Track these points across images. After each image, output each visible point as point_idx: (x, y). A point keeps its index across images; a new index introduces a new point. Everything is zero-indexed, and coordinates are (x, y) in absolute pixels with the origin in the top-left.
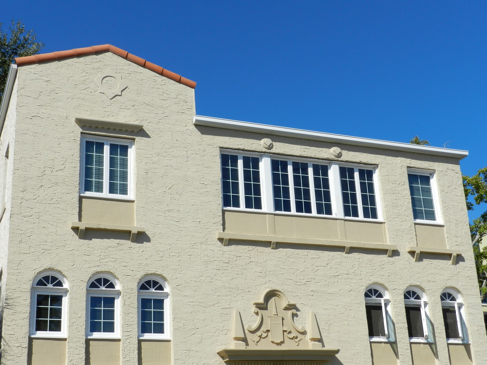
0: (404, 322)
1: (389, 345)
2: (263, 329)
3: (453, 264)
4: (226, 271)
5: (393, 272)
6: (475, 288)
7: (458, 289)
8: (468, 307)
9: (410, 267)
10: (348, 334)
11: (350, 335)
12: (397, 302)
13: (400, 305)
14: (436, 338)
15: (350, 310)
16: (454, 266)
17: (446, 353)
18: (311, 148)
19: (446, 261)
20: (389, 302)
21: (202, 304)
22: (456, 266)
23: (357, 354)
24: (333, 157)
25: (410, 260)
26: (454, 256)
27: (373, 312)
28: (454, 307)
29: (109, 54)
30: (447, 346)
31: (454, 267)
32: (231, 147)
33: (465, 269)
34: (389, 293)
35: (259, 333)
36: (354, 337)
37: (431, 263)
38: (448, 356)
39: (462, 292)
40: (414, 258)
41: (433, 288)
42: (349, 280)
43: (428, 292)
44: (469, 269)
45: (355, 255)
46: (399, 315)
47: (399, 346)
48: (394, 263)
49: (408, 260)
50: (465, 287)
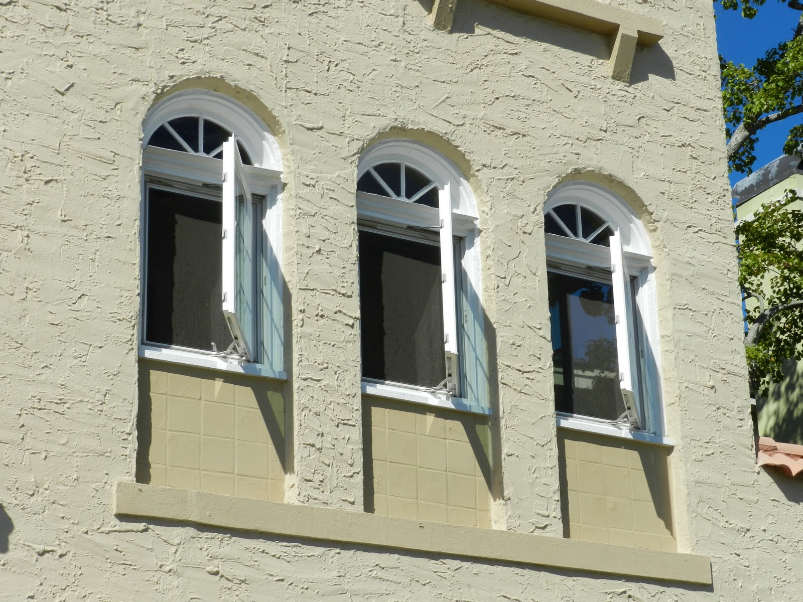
0: (343, 291)
1: (246, 394)
3: (616, 77)
5: (316, 51)
6: (712, 202)
7: (633, 191)
8: (674, 277)
9: (404, 43)
10: (16, 298)
11: (25, 303)
12: (318, 190)
13: (334, 209)
14: (502, 391)
15: (47, 182)
16: (621, 85)
17: (550, 472)
19: (585, 59)
20: (279, 188)
22: (630, 89)
23: (54, 407)
25: (409, 18)
26: (623, 36)
27: (185, 226)
28: (608, 272)
30: (555, 440)
31: (623, 93)
33: (674, 111)
34: (282, 145)
36: (51, 318)
37: (510, 48)
38: (556, 485)
39: (650, 209)
40: (430, 11)
41: (511, 162)
42: (69, 38)
43: (482, 175)
44: (693, 115)
46: (319, 251)
47: (298, 399)
48: (323, 9)
49: (401, 13)
50: (665, 187)
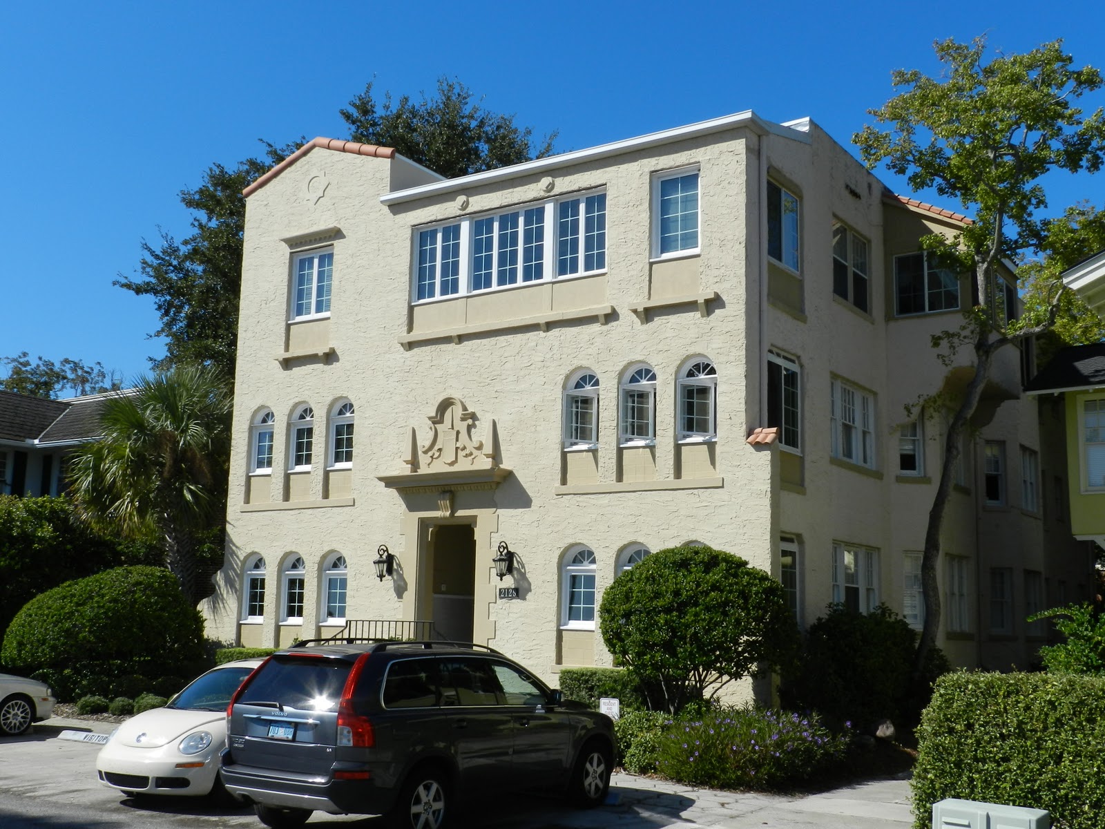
0: (612, 419)
1: (588, 455)
2: (436, 447)
3: (703, 316)
4: (406, 382)
5: (606, 347)
6: (737, 350)
7: (707, 356)
9: (632, 334)
12: (606, 391)
13: (611, 395)
15: (540, 411)
16: (704, 318)
18: (515, 189)
19: (690, 314)
20: (603, 390)
21: (380, 425)
22: (707, 319)
24: (542, 194)
25: (634, 324)
26: (700, 303)
29: (316, 149)
30: (673, 449)
31: (705, 321)
32: (423, 221)
33: (725, 320)
35: (430, 454)
36: (541, 447)
37: (667, 321)
38: (672, 463)
39: (713, 360)
40: (639, 319)
41: (664, 361)
43: (656, 368)
45: (555, 332)
46: (606, 409)
47: (600, 454)
48: (608, 332)
49: (631, 324)
50: (719, 350)
